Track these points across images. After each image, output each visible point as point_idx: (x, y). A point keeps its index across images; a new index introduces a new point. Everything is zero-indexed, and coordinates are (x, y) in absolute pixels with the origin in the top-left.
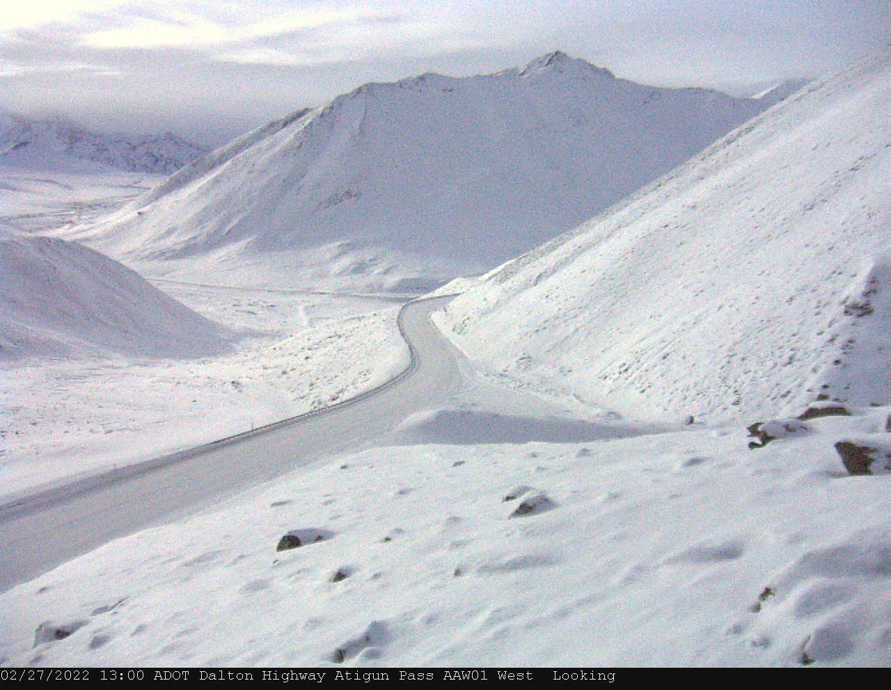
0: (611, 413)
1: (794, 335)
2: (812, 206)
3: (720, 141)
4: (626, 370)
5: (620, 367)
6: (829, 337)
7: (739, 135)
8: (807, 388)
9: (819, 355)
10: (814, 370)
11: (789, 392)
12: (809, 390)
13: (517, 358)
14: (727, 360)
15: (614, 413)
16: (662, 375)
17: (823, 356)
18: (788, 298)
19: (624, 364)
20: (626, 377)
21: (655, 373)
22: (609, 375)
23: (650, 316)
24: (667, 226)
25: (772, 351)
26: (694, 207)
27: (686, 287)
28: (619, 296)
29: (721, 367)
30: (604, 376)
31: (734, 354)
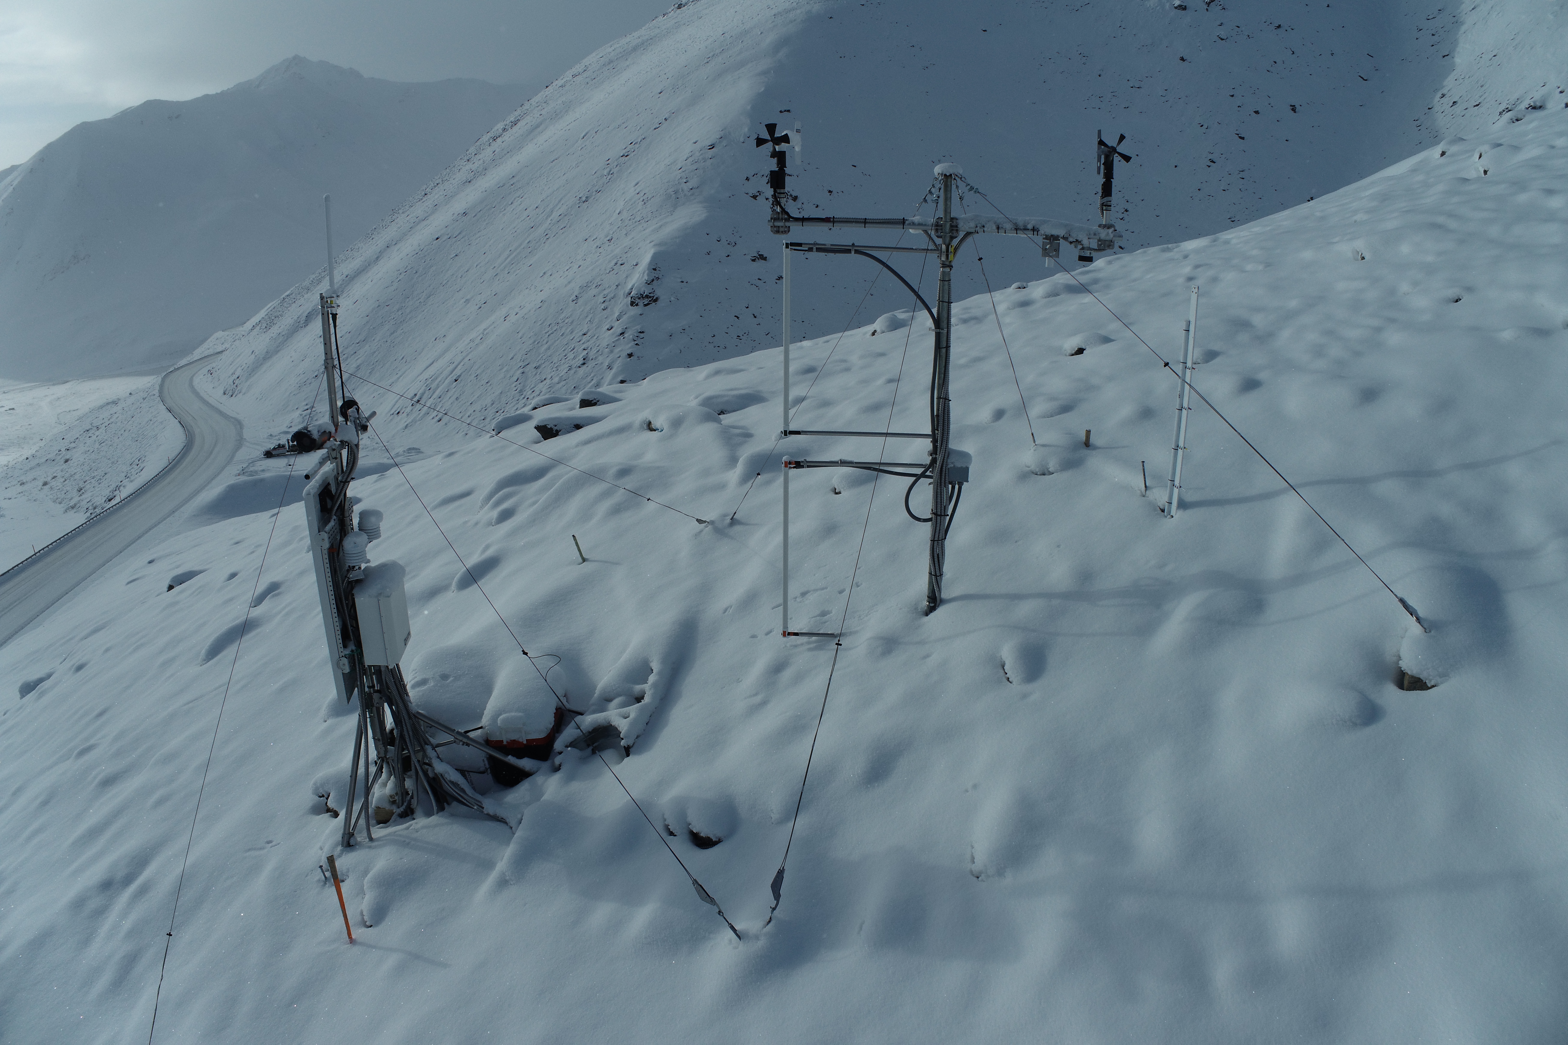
0: (410, 449)
1: (585, 334)
2: (587, 197)
3: (485, 138)
5: (412, 399)
6: (620, 331)
7: (504, 130)
9: (612, 351)
13: (299, 412)
14: (521, 370)
15: (414, 449)
16: (457, 399)
17: (617, 350)
18: (573, 297)
19: (415, 395)
20: (419, 409)
21: (450, 398)
22: (401, 409)
23: (434, 339)
24: (437, 239)
25: (564, 354)
26: (465, 214)
27: (467, 301)
28: (399, 322)
29: (516, 380)
30: (397, 412)
31: (527, 363)
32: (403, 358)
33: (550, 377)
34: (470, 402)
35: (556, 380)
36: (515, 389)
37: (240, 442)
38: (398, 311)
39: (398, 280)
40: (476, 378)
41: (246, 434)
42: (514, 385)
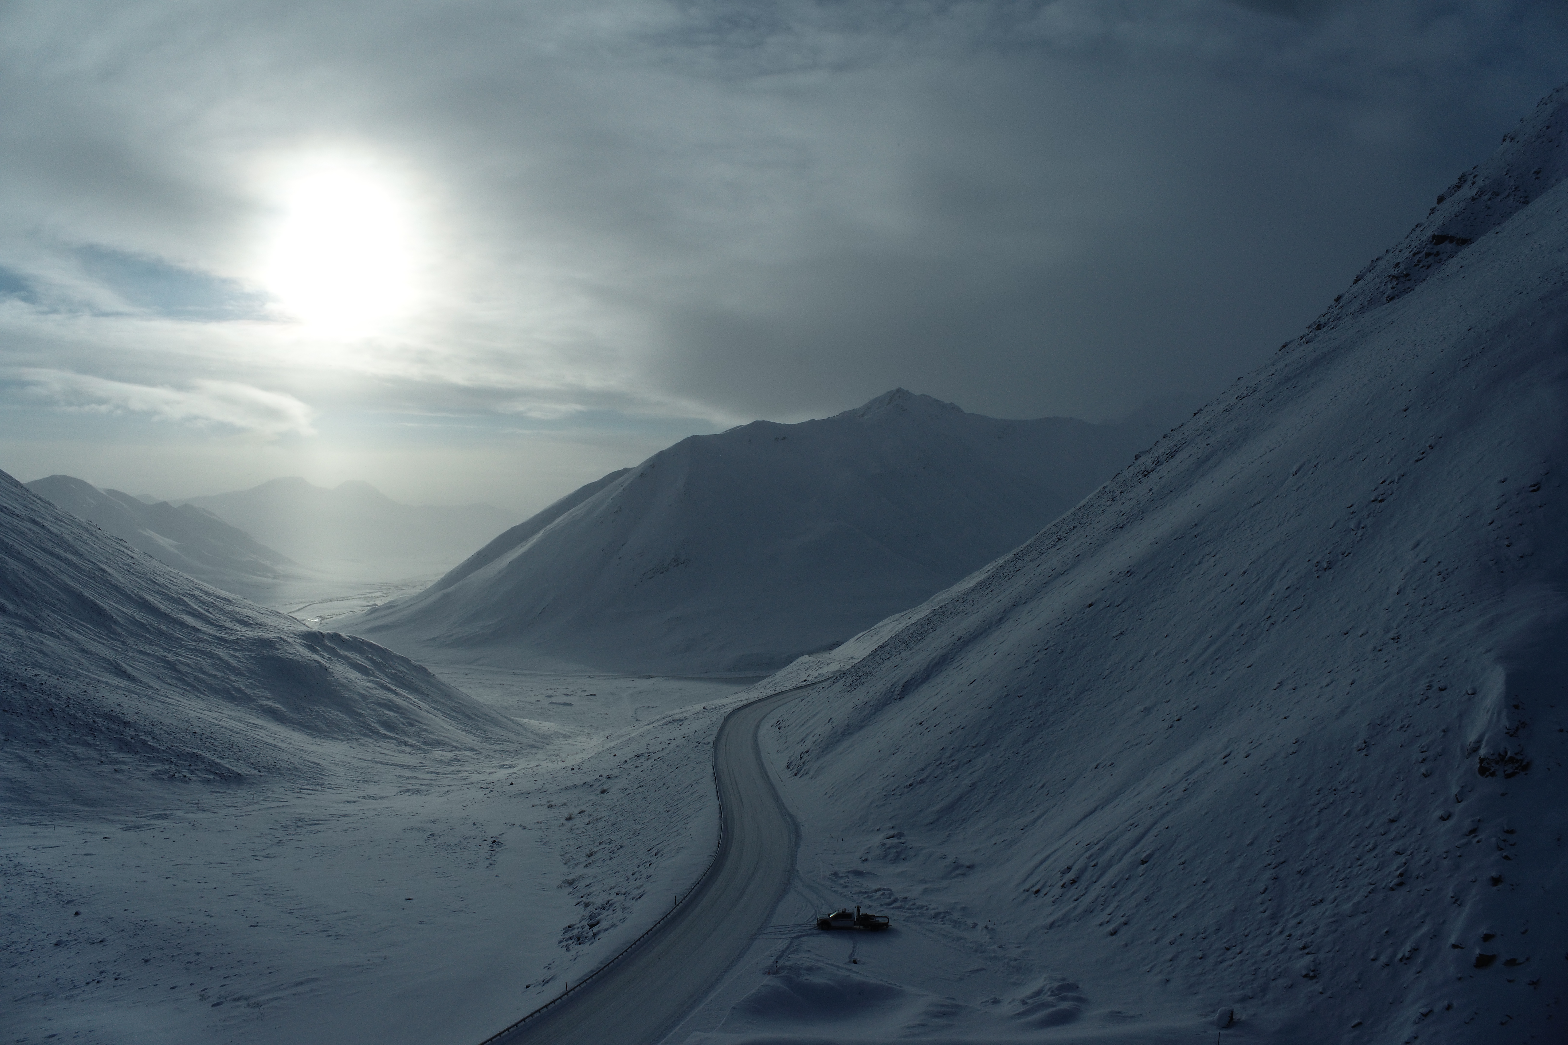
1: (1393, 821)
2: (1328, 563)
4: (1074, 882)
5: (1062, 873)
6: (1466, 824)
8: (1453, 940)
9: (1457, 866)
10: (1457, 901)
11: (1415, 950)
12: (1454, 946)
14: (1271, 872)
16: (1147, 901)
17: (1467, 868)
19: (1069, 867)
20: (1075, 898)
21: (1133, 893)
22: (1044, 886)
23: (1095, 765)
24: (1091, 605)
25: (1357, 855)
26: (1129, 573)
27: (1147, 711)
28: (1037, 725)
29: (1261, 890)
30: (1035, 889)
31: (1282, 860)
32: (1043, 786)
33: (1332, 897)
34: (1173, 914)
35: (1347, 907)
36: (1262, 909)
38: (1035, 708)
39: (1036, 660)
40: (1182, 867)
42: (1259, 899)
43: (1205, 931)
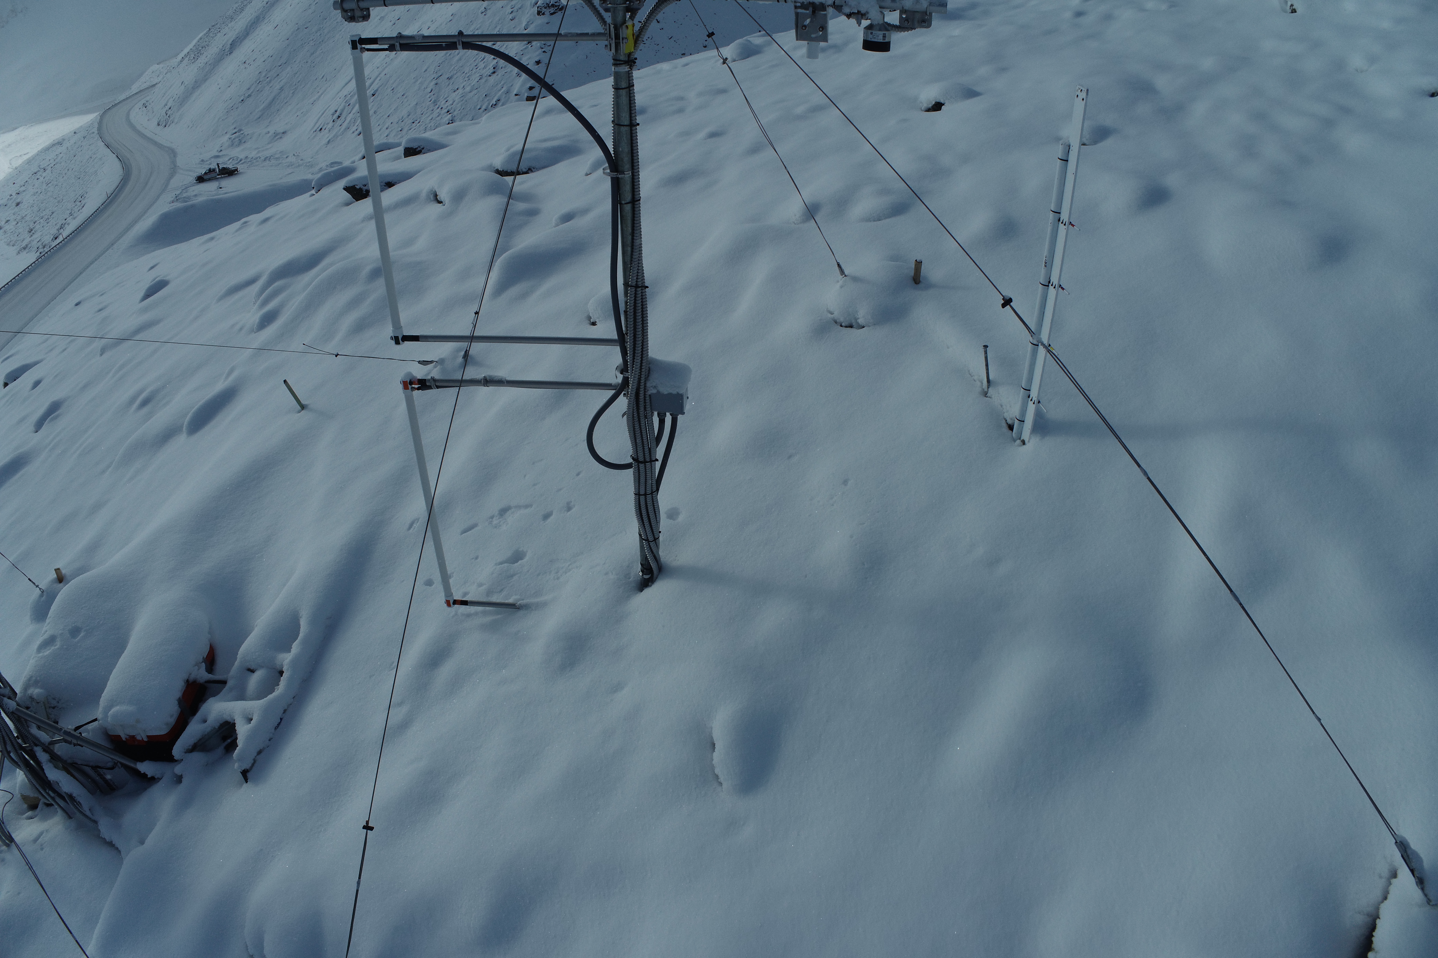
0: (332, 163)
5: (333, 115)
8: (515, 92)
10: (519, 75)
12: (516, 95)
13: (228, 136)
14: (434, 82)
15: (336, 162)
17: (525, 59)
19: (336, 111)
20: (340, 125)
22: (324, 125)
25: (475, 64)
27: (382, 19)
28: (318, 42)
29: (430, 91)
30: (318, 129)
31: (439, 74)
32: (323, 77)
33: (463, 86)
34: (388, 115)
35: (468, 89)
36: (429, 100)
37: (174, 169)
38: (317, 32)
39: (316, 3)
40: (392, 91)
41: (180, 161)
42: (428, 96)
43: (402, 118)
